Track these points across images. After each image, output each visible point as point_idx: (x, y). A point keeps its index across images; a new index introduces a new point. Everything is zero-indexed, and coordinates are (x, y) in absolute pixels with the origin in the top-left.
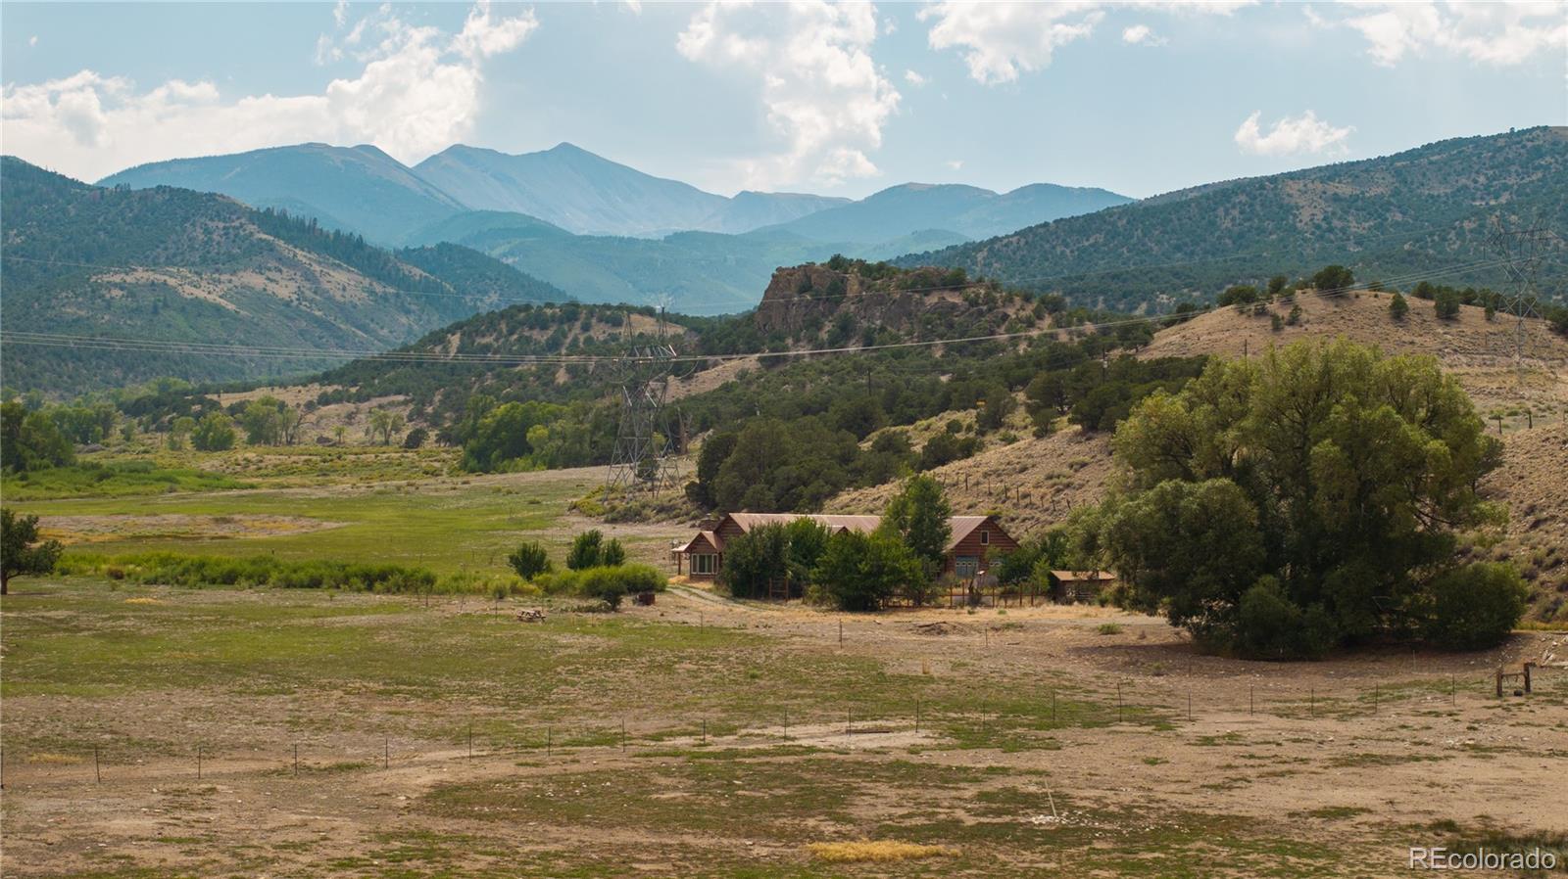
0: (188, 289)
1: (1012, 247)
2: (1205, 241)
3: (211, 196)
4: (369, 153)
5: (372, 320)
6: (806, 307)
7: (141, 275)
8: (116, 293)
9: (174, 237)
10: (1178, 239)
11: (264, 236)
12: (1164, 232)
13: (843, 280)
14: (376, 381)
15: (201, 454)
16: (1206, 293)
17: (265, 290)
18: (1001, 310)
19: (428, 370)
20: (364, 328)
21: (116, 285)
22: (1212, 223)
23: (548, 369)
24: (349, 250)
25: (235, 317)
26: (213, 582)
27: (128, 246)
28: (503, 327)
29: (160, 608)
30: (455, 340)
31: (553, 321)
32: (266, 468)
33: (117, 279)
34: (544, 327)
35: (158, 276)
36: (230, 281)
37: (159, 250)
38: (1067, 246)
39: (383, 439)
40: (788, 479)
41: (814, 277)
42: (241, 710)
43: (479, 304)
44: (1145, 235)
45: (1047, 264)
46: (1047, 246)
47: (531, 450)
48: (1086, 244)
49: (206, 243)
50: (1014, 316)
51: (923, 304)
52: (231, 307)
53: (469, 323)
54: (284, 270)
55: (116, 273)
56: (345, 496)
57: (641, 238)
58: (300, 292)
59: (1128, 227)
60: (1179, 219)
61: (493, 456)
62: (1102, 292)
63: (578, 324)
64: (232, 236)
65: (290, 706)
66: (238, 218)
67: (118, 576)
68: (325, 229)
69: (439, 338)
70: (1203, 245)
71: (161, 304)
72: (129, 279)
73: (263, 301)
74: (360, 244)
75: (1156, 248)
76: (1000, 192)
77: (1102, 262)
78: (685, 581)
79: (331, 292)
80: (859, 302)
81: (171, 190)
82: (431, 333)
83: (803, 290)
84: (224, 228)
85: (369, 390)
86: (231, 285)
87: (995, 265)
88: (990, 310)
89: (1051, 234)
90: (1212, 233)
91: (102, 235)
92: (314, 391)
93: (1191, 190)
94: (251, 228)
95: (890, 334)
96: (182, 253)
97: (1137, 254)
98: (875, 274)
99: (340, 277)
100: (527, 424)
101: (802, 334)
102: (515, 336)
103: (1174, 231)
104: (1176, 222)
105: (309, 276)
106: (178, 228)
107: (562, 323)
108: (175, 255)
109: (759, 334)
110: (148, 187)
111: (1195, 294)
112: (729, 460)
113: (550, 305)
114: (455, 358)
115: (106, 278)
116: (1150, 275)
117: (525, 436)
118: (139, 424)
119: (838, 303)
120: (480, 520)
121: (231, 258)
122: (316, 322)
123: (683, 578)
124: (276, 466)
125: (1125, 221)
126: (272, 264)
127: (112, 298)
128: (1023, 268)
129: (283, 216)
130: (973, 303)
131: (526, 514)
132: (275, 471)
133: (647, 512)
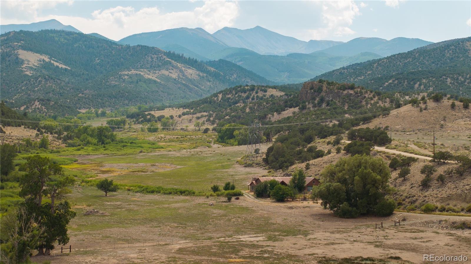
0: (147, 76)
1: (384, 63)
2: (441, 60)
3: (153, 48)
4: (200, 30)
5: (199, 84)
6: (312, 94)
7: (133, 72)
8: (126, 77)
9: (142, 60)
10: (433, 60)
11: (168, 59)
12: (430, 58)
13: (322, 86)
14: (198, 108)
15: (150, 133)
16: (437, 79)
17: (168, 75)
18: (364, 95)
19: (213, 105)
20: (197, 86)
21: (126, 75)
22: (444, 55)
23: (244, 108)
24: (192, 63)
25: (160, 84)
26: (149, 192)
27: (129, 63)
28: (234, 92)
29: (138, 201)
30: (220, 96)
31: (248, 91)
32: (166, 140)
33: (126, 73)
34: (245, 92)
35: (138, 72)
36: (158, 73)
37: (138, 64)
38: (401, 62)
39: (198, 129)
40: (282, 161)
41: (314, 85)
42: (151, 231)
43: (230, 78)
44: (424, 59)
45: (394, 68)
46: (395, 62)
47: (234, 137)
48: (406, 61)
49: (152, 62)
50: (367, 97)
51: (343, 93)
52: (159, 81)
53: (224, 91)
54: (174, 69)
55: (126, 71)
56: (184, 156)
57: (280, 55)
58: (179, 76)
59: (419, 56)
60: (434, 54)
61: (225, 138)
62: (407, 79)
63: (255, 91)
64: (159, 59)
65: (160, 231)
66: (161, 54)
67: (129, 190)
68: (186, 57)
69: (216, 95)
70: (441, 62)
71: (139, 80)
72: (130, 73)
73: (168, 79)
74: (196, 61)
75: (427, 63)
76: (388, 40)
77: (411, 67)
78: (249, 192)
79: (188, 76)
80: (326, 92)
81: (142, 46)
82: (214, 94)
83: (311, 89)
84: (157, 57)
85: (196, 111)
86: (159, 74)
87: (379, 68)
88: (361, 95)
89: (396, 58)
90: (443, 58)
91: (122, 59)
92: (181, 111)
93: (441, 42)
94: (165, 57)
95: (334, 102)
96: (145, 65)
97: (421, 65)
98: (331, 85)
99: (190, 71)
100: (234, 130)
101: (310, 101)
102: (237, 95)
103: (432, 57)
104: (433, 55)
105: (181, 71)
106: (144, 57)
107: (250, 91)
108: (143, 65)
109: (299, 101)
110: (135, 45)
111: (433, 79)
112: (272, 153)
113: (247, 86)
114: (220, 101)
115: (123, 73)
116: (422, 73)
117: (233, 133)
118: (133, 121)
119: (320, 93)
120: (215, 165)
121: (159, 66)
122: (183, 85)
123: (249, 191)
124: (169, 139)
125: (418, 54)
126: (170, 68)
127: (125, 79)
128: (387, 69)
129: (174, 54)
130: (356, 93)
131: (226, 163)
132: (169, 141)
133: (254, 164)
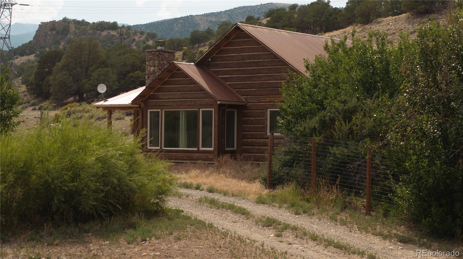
6: (54, 36)
13: (68, 26)
18: (132, 37)
41: (56, 25)
51: (101, 35)
80: (75, 34)
83: (51, 30)
88: (128, 37)
98: (81, 24)
109: (35, 47)
119: (66, 35)
130: (121, 35)
